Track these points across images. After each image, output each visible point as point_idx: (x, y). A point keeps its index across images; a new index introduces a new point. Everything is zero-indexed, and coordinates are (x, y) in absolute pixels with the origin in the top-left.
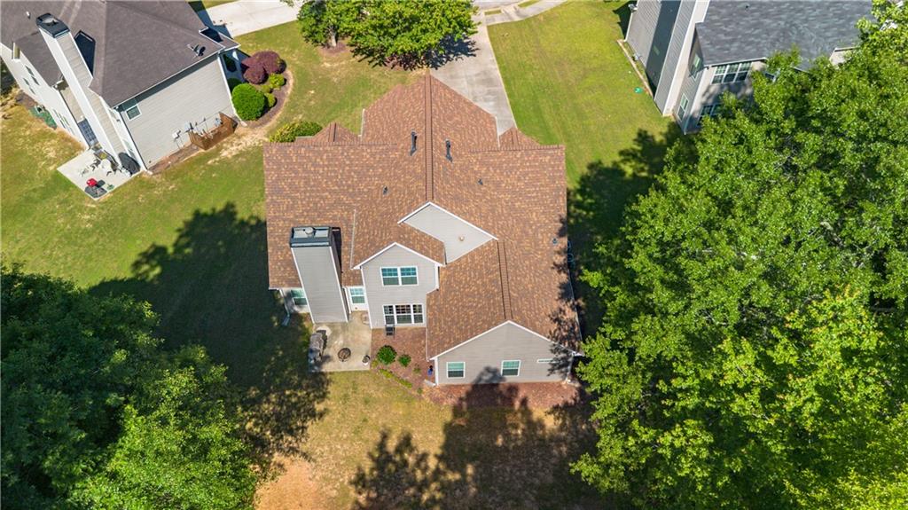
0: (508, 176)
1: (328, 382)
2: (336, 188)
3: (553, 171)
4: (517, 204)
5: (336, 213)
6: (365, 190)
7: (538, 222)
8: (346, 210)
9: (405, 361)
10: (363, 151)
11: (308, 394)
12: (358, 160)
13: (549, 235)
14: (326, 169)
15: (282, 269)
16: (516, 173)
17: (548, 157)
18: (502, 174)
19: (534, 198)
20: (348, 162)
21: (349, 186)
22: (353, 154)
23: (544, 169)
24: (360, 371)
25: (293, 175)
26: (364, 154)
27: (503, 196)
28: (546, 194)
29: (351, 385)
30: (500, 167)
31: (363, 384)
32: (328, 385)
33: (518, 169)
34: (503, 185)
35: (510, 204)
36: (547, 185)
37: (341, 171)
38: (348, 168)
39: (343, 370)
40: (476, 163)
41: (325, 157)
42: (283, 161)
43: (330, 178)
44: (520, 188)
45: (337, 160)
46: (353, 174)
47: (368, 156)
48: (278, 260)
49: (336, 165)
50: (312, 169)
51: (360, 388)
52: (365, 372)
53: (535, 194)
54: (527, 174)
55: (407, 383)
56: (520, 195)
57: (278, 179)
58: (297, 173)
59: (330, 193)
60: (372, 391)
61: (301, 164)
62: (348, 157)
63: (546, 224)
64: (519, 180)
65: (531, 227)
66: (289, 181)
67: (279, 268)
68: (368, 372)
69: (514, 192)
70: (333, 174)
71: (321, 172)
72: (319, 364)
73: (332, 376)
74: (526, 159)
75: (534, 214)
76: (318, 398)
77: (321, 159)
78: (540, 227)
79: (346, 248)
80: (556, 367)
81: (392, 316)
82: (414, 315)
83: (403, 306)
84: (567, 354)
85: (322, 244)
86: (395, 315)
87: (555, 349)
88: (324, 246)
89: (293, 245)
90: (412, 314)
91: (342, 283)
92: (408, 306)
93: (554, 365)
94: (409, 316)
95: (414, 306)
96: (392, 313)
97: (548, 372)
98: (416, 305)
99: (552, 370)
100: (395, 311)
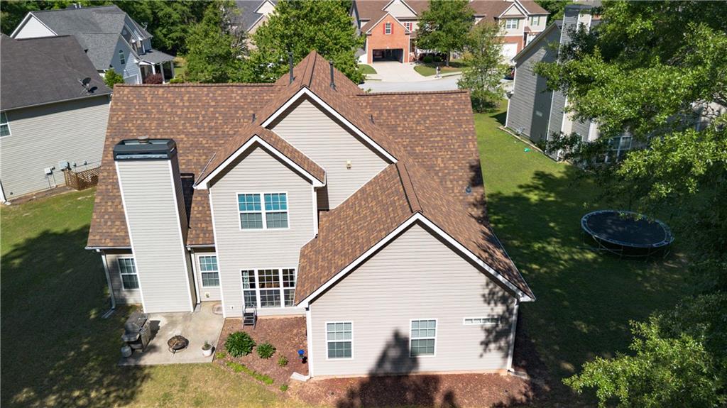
0: (405, 120)
1: (145, 378)
2: (195, 130)
3: (458, 115)
4: (418, 149)
5: (190, 157)
6: (230, 132)
7: (446, 168)
8: (204, 154)
9: (266, 352)
10: (232, 92)
11: (108, 394)
12: (225, 101)
13: (461, 182)
14: (185, 110)
15: (109, 223)
16: (414, 116)
17: (451, 101)
18: (397, 117)
19: (438, 142)
20: (213, 104)
21: (211, 128)
22: (220, 95)
23: (448, 113)
24: (197, 364)
25: (145, 116)
26: (234, 95)
27: (400, 140)
28: (452, 138)
29: (178, 381)
30: (395, 110)
31: (198, 380)
32: (142, 381)
33: (417, 113)
34: (400, 129)
35: (409, 148)
36: (452, 129)
37: (203, 113)
38: (212, 109)
39: (171, 363)
40: (366, 106)
41: (186, 98)
42: (135, 101)
43: (189, 120)
44: (420, 132)
45: (200, 101)
46: (217, 115)
47: (238, 98)
48: (106, 212)
49: (198, 107)
50: (169, 110)
51: (192, 385)
52: (203, 365)
53: (439, 139)
54: (428, 117)
55: (265, 378)
56: (421, 139)
57: (125, 120)
58: (149, 113)
59: (186, 135)
60: (210, 389)
61: (156, 105)
62: (214, 99)
63: (455, 171)
64: (418, 123)
65: (437, 174)
66: (139, 122)
67: (106, 222)
68: (208, 365)
69: (413, 136)
70: (193, 116)
71: (179, 113)
72: (136, 355)
73: (152, 370)
74: (425, 102)
75: (440, 159)
76: (122, 398)
77: (182, 100)
78: (449, 173)
79: (199, 199)
80: (491, 337)
81: (254, 293)
82: (285, 290)
83: (269, 272)
84: (508, 307)
85: (158, 156)
86: (258, 289)
87: (489, 294)
88: (161, 159)
89: (118, 157)
90: (282, 289)
91: (186, 240)
92: (276, 272)
93: (488, 331)
94: (278, 292)
95: (285, 271)
96: (253, 286)
97: (480, 349)
98: (287, 270)
99: (486, 344)
100: (257, 282)
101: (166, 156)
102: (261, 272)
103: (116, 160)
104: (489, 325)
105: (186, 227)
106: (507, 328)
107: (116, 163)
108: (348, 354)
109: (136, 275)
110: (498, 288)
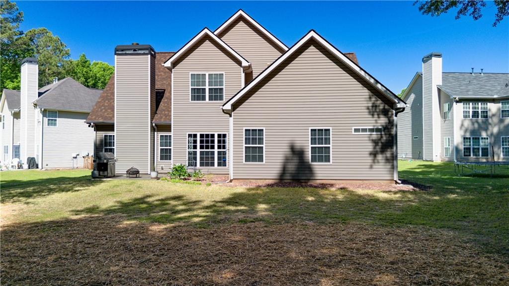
5: (164, 82)
15: (104, 111)
48: (103, 106)
59: (164, 72)
79: (166, 100)
80: (378, 148)
81: (195, 153)
82: (218, 152)
83: (207, 136)
84: (389, 120)
85: (142, 52)
86: (198, 150)
87: (372, 106)
88: (144, 54)
89: (117, 52)
90: (216, 150)
91: (153, 119)
92: (213, 136)
93: (375, 142)
94: (213, 153)
95: (219, 136)
96: (195, 147)
97: (369, 160)
98: (221, 135)
99: (374, 154)
100: (198, 144)
101: (147, 52)
102: (202, 136)
103: (116, 54)
104: (375, 135)
105: (154, 113)
106: (390, 138)
107: (116, 56)
108: (261, 159)
109: (114, 149)
110: (379, 102)
